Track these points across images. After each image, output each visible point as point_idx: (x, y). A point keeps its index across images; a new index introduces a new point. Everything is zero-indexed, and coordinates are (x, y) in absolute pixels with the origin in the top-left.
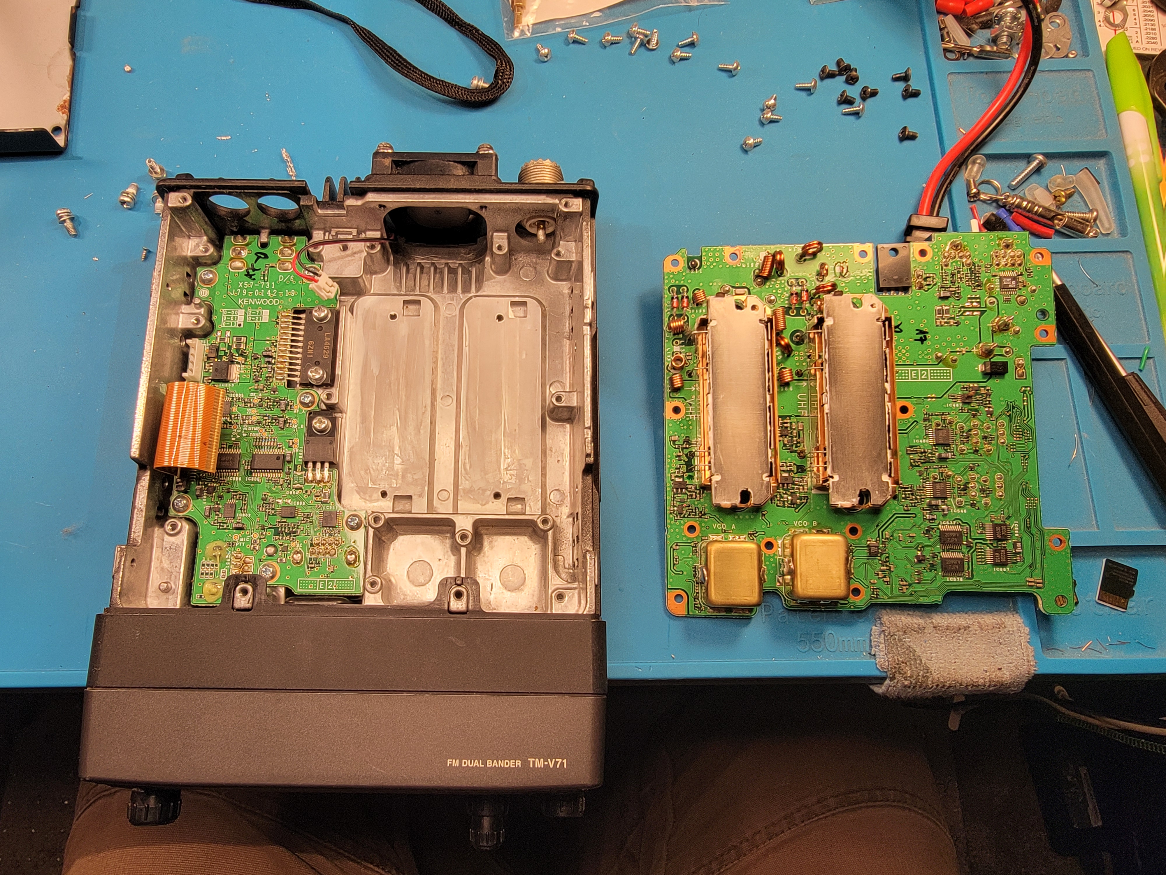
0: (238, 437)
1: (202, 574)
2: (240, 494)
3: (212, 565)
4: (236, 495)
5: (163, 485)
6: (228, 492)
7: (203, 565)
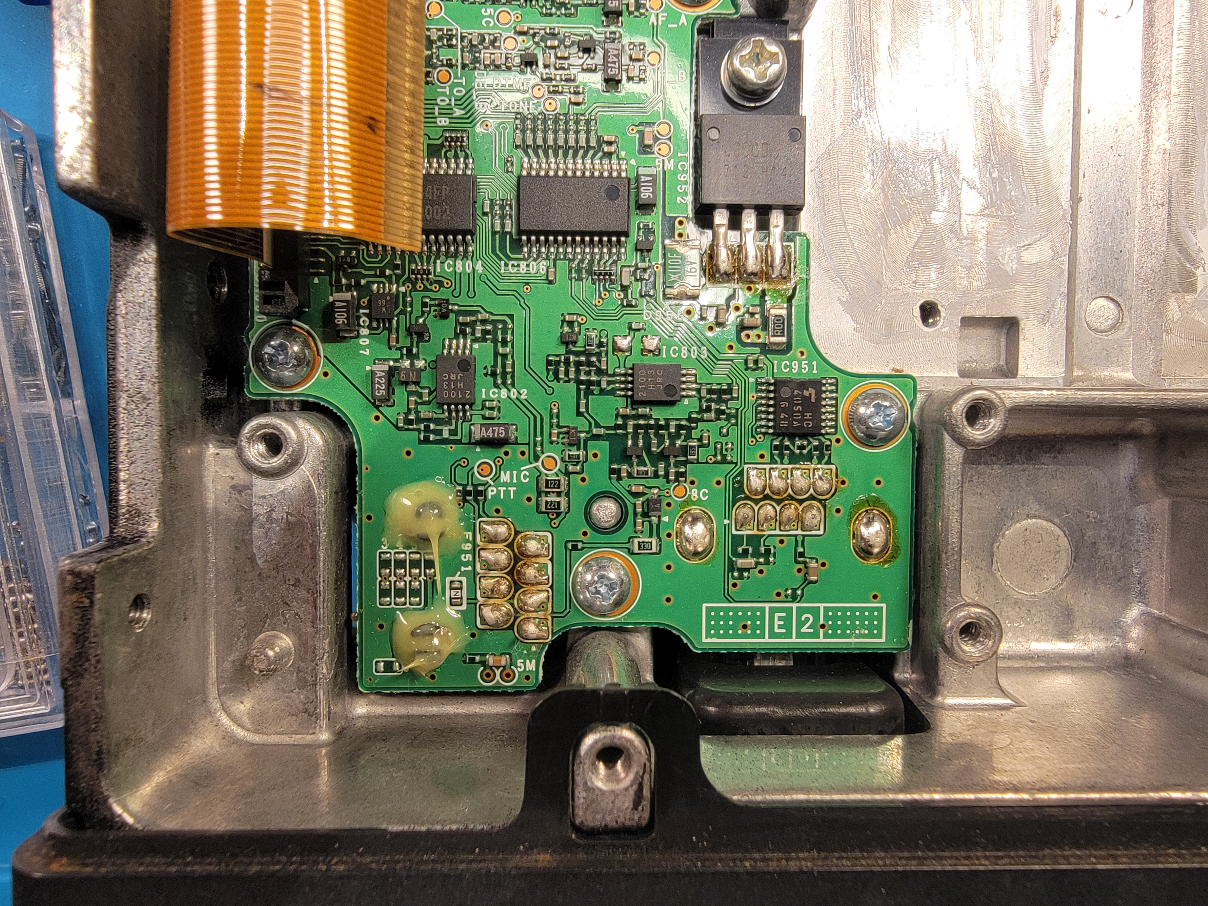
0: (458, 112)
1: (384, 593)
2: (484, 322)
3: (415, 564)
4: (472, 324)
5: (212, 292)
6: (444, 316)
7: (385, 564)
